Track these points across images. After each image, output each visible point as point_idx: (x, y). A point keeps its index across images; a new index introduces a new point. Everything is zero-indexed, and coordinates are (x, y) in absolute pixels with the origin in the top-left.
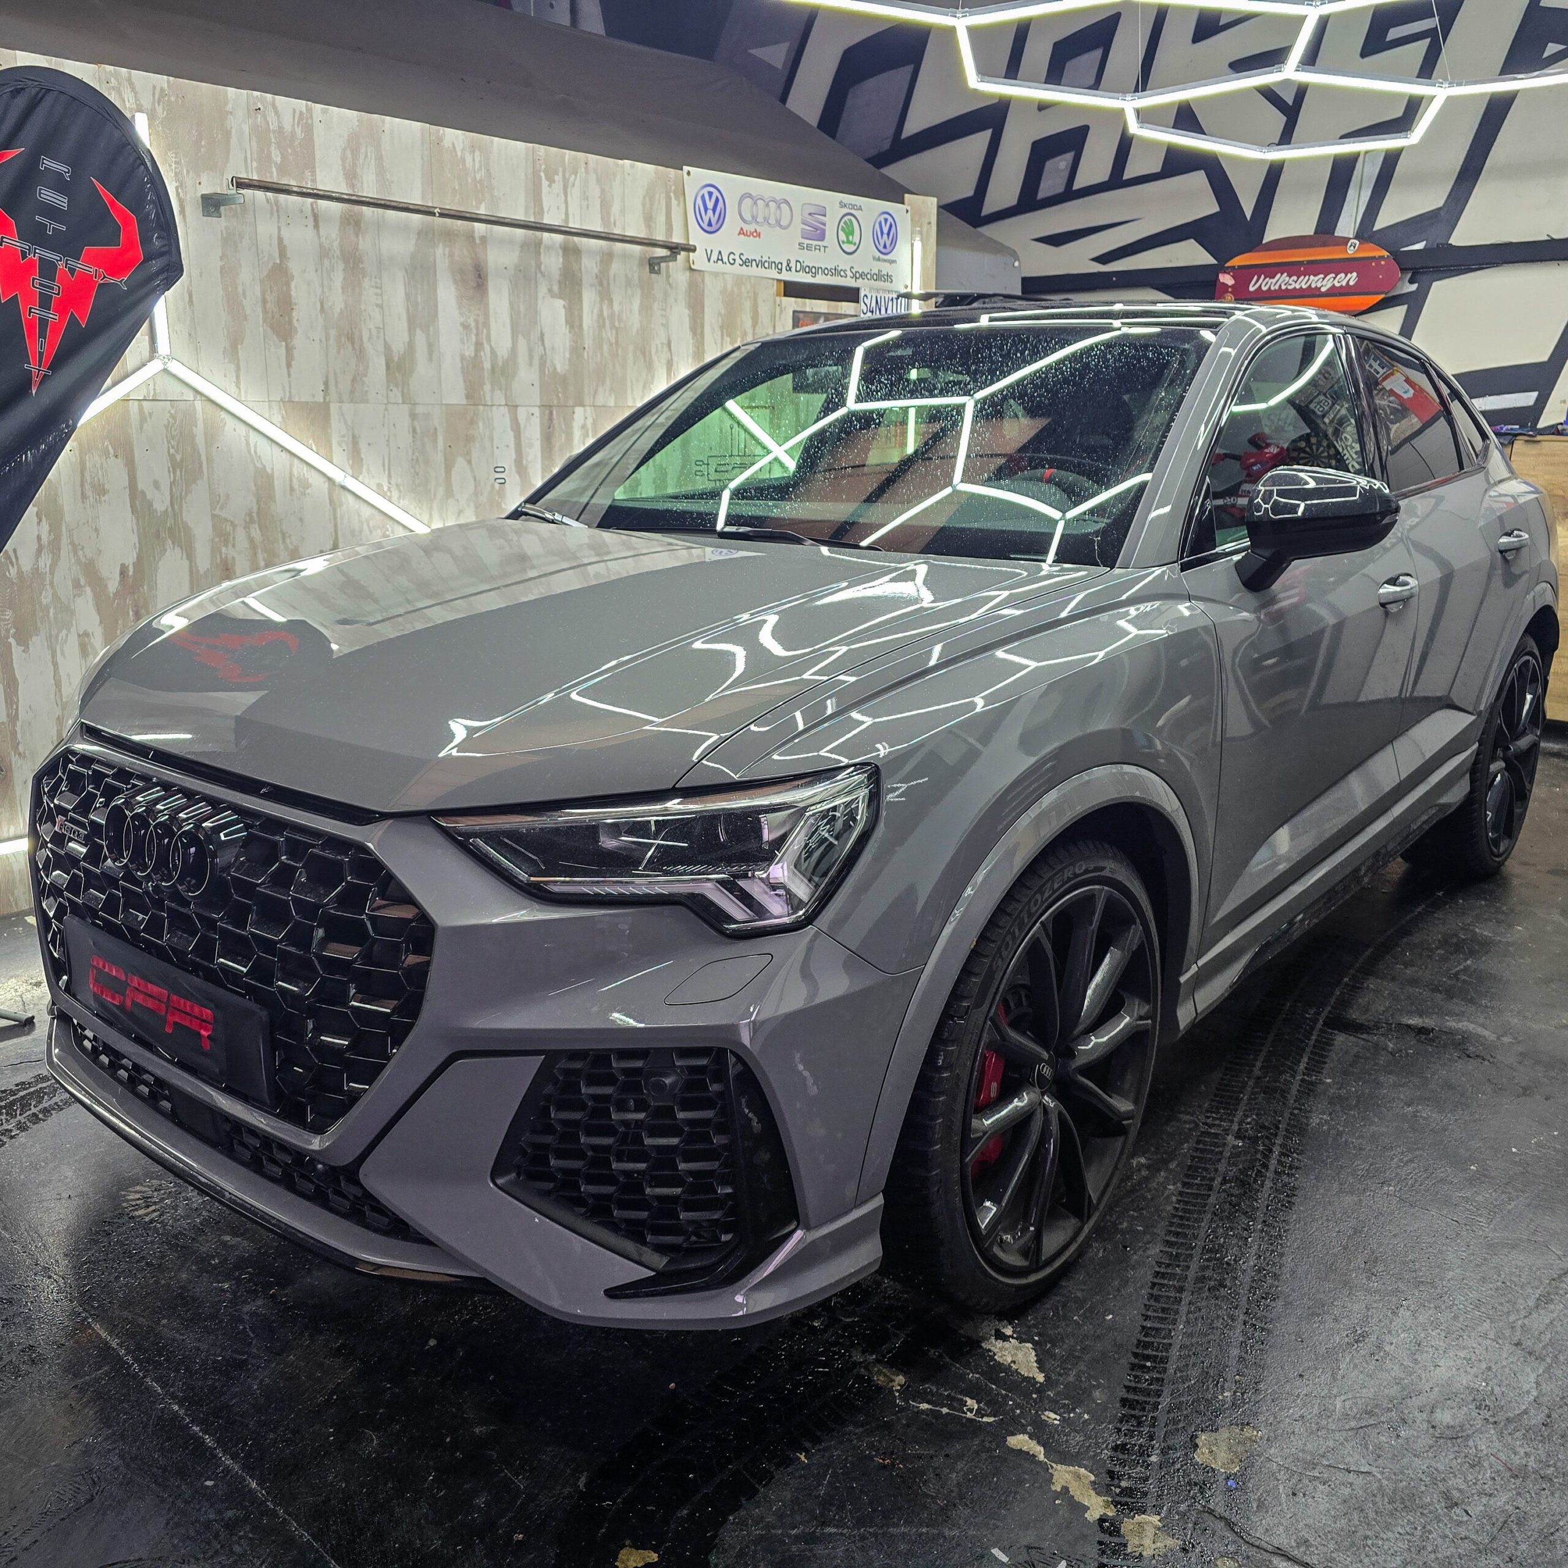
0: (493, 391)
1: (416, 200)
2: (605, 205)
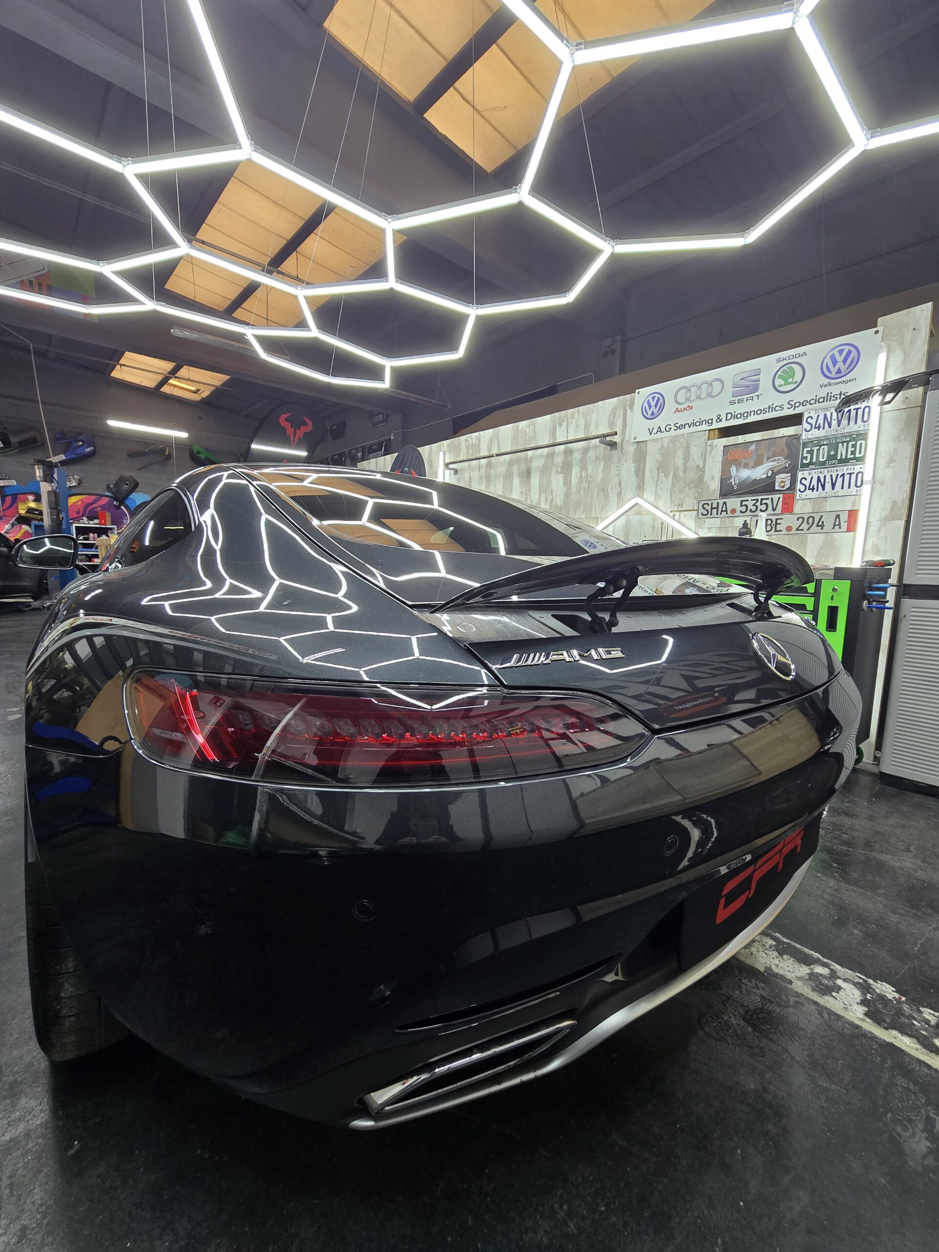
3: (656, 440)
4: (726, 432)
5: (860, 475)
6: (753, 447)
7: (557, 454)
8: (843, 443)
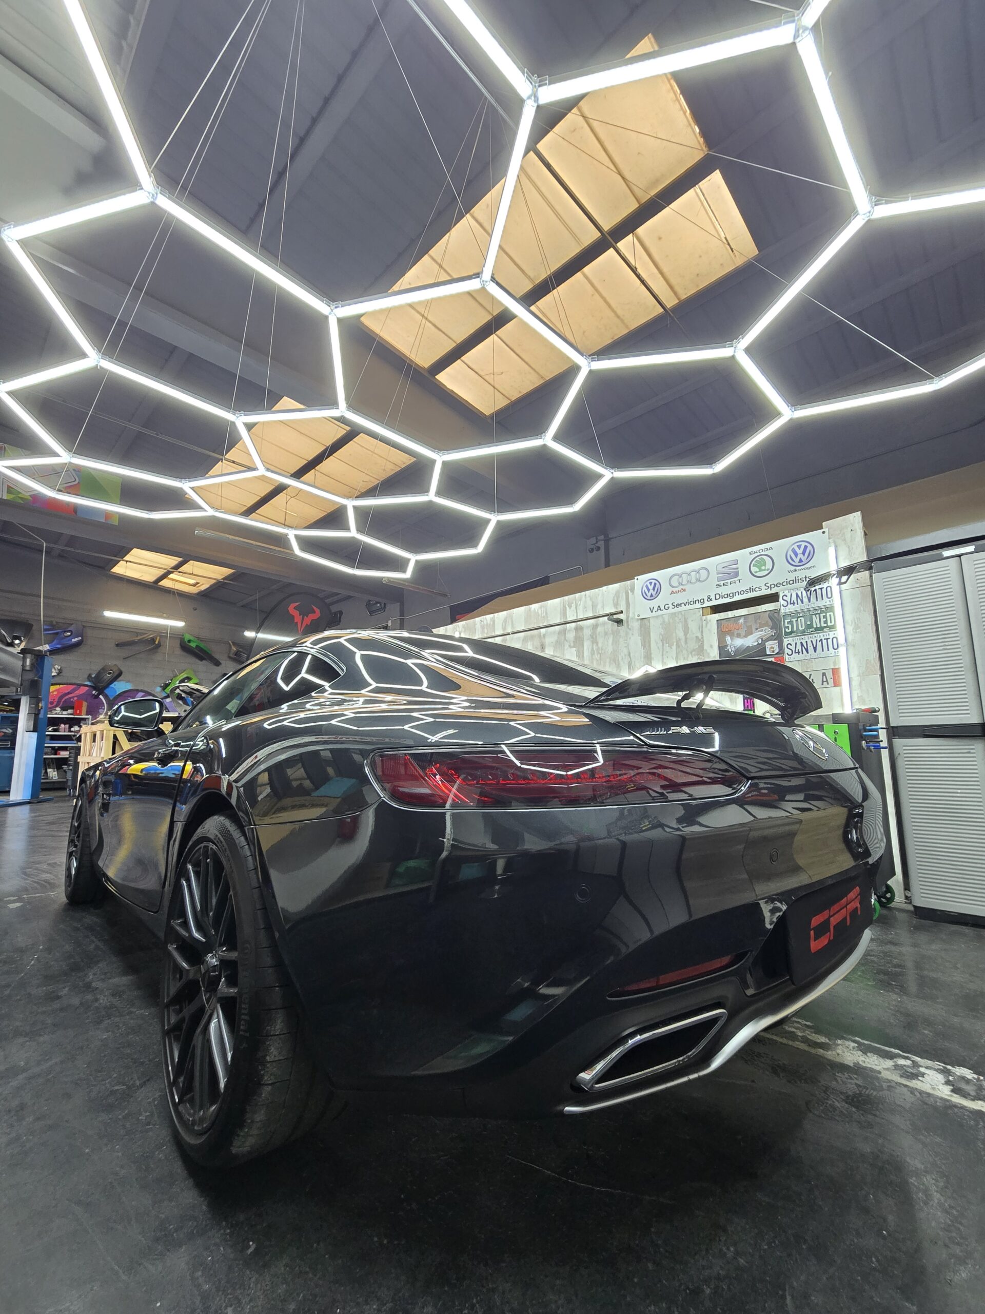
3: (657, 617)
4: (716, 609)
5: (835, 640)
6: (742, 621)
7: (569, 631)
8: (815, 614)
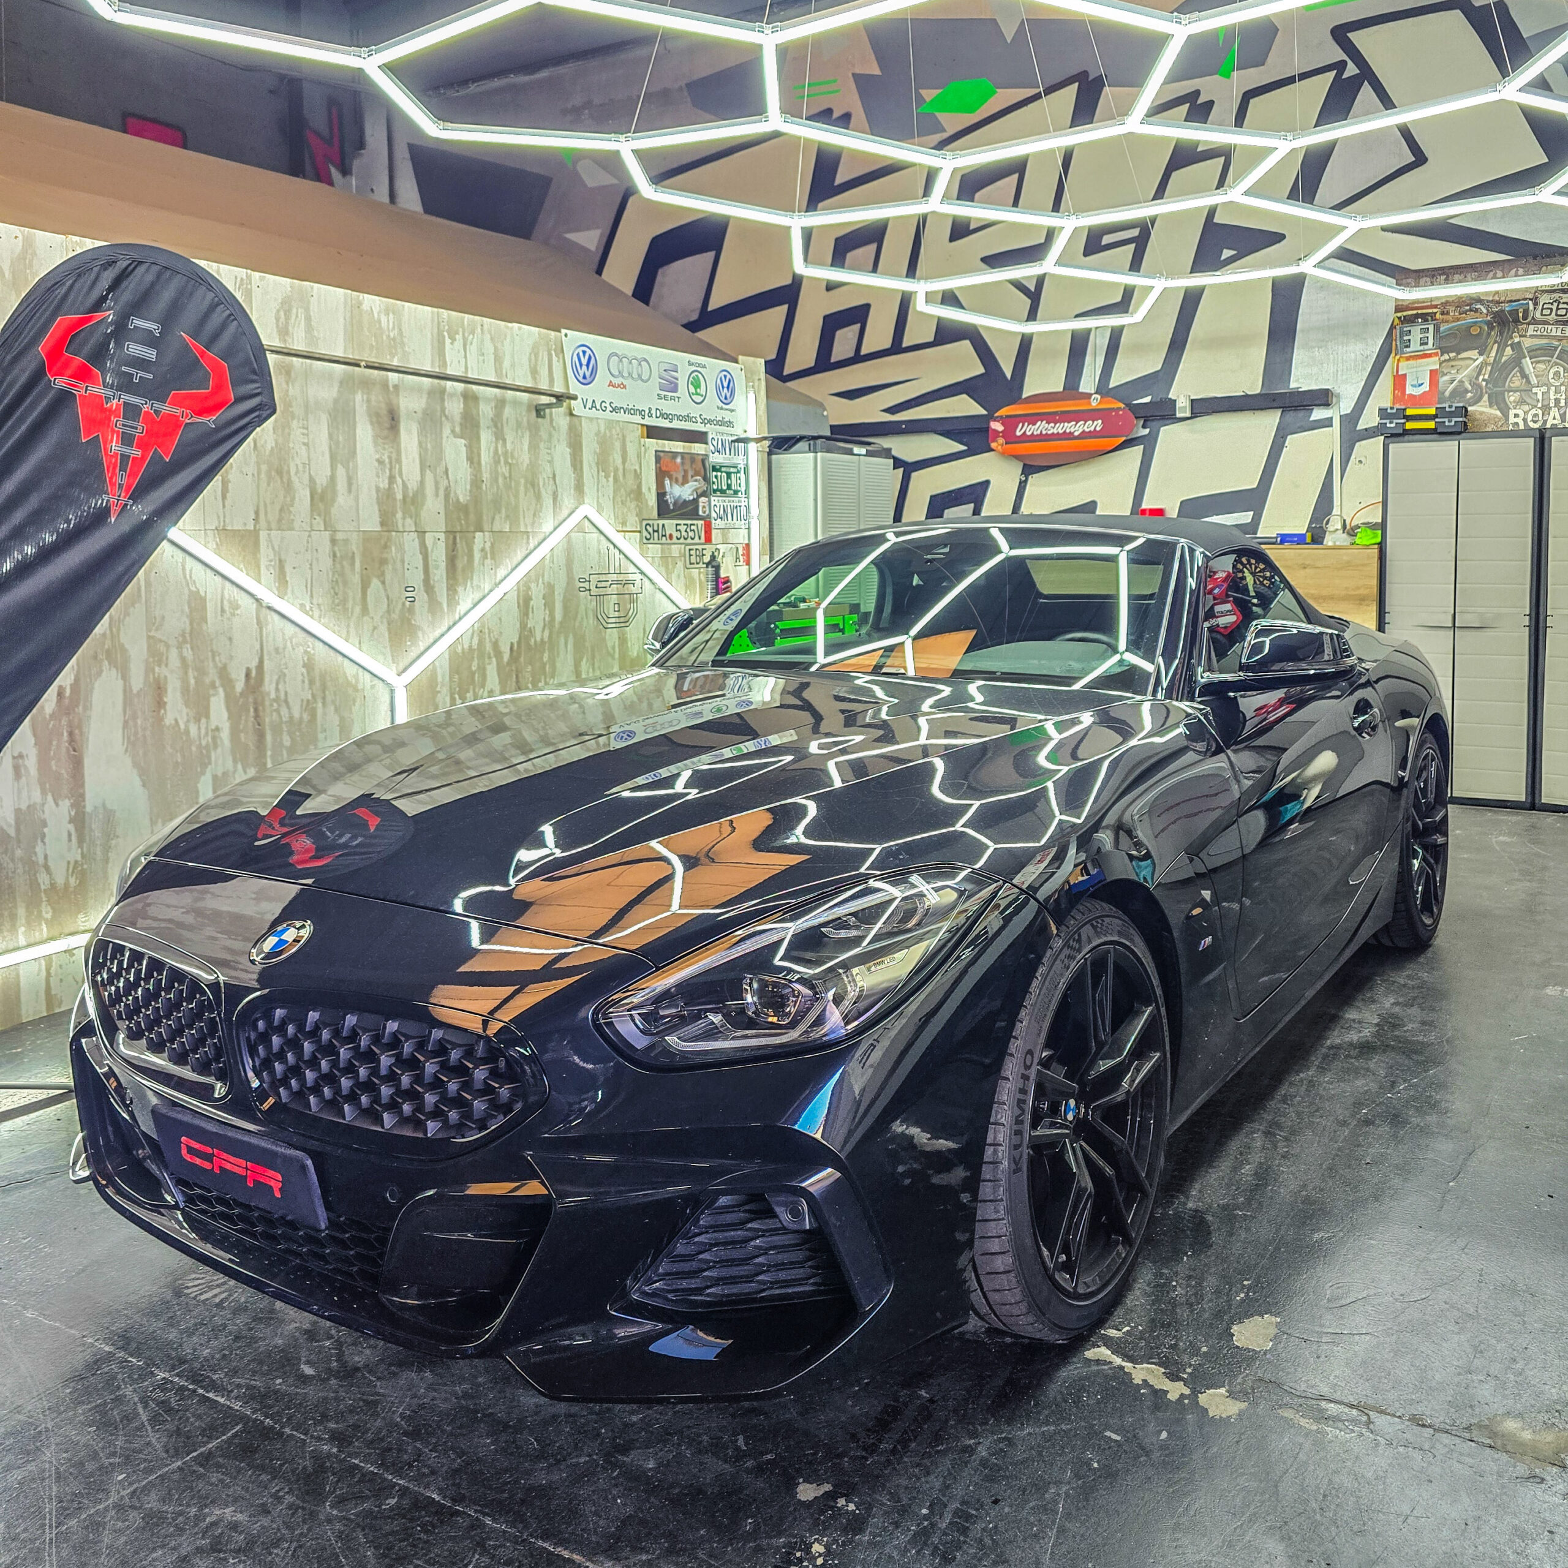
0: (404, 518)
1: (339, 353)
2: (498, 360)
3: (591, 419)
6: (678, 459)
